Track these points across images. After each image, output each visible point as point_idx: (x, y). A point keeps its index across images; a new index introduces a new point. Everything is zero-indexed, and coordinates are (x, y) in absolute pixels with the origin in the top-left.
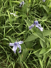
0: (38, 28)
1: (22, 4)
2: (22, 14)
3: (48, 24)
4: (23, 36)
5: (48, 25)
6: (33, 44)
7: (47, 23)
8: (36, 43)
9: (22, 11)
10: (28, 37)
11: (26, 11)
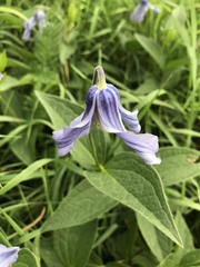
0: (122, 139)
1: (37, 27)
2: (33, 72)
3: (167, 118)
4: (43, 191)
5: (170, 124)
6: (102, 233)
7: (163, 113)
8: (114, 227)
9: (35, 59)
10: (71, 191)
11: (58, 56)
